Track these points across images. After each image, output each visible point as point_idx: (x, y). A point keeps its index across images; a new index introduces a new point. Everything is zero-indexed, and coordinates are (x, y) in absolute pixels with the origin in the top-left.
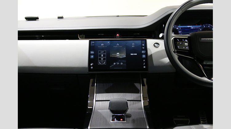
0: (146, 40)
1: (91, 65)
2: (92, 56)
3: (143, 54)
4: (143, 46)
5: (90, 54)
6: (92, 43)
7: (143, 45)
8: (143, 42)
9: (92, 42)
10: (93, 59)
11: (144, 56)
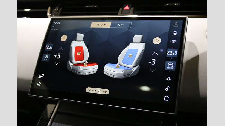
0: (184, 20)
1: (40, 77)
2: (47, 57)
3: (169, 59)
4: (174, 37)
5: (43, 51)
6: (56, 25)
7: (175, 33)
8: (177, 24)
9: (55, 23)
10: (46, 62)
11: (170, 66)
